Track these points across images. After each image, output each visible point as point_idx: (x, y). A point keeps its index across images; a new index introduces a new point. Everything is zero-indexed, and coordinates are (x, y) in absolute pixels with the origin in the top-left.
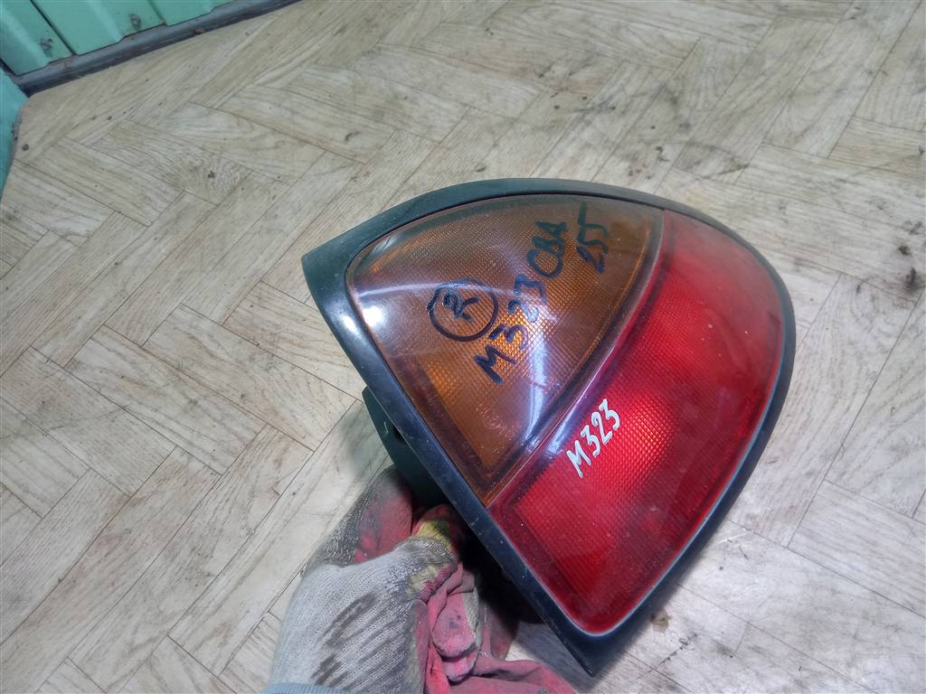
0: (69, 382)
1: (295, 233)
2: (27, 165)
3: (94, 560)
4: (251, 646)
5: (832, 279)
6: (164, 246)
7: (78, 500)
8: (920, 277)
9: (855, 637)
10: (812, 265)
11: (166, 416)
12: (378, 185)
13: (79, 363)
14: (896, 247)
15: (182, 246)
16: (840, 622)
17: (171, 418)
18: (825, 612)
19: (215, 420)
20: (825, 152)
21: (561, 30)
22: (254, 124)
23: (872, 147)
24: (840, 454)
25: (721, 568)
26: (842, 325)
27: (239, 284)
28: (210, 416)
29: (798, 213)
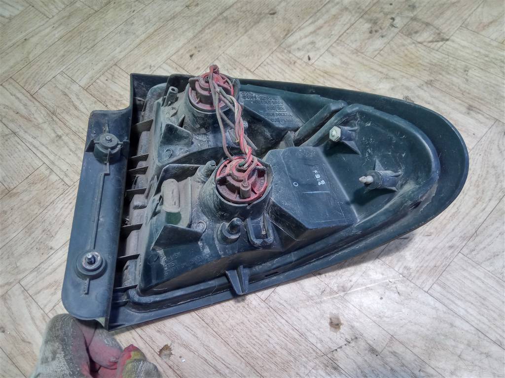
1: (143, 37)
5: (490, 123)
6: (57, 33)
9: (459, 356)
10: (479, 111)
11: (41, 143)
12: (203, 13)
15: (69, 34)
16: (452, 346)
17: (43, 145)
18: (443, 337)
19: (71, 150)
24: (473, 238)
25: (381, 298)
26: (491, 154)
27: (101, 64)
28: (68, 147)
29: (476, 76)
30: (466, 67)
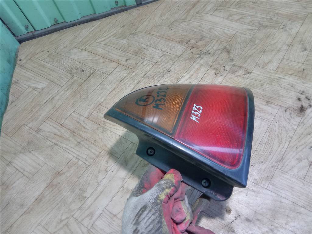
0: (38, 136)
1: (111, 90)
2: (21, 66)
3: (47, 192)
4: (100, 220)
5: (278, 108)
6: (68, 93)
7: (42, 173)
8: (304, 108)
9: (287, 216)
10: (272, 103)
11: (70, 147)
12: (137, 75)
13: (40, 129)
14: (297, 98)
15: (74, 93)
16: (283, 211)
18: (278, 208)
19: (86, 148)
20: (275, 69)
21: (193, 29)
22: (96, 55)
23: (289, 68)
24: (282, 161)
25: (247, 195)
26: (281, 121)
27: (93, 106)
28: (84, 147)
29: (267, 87)
30: (262, 84)
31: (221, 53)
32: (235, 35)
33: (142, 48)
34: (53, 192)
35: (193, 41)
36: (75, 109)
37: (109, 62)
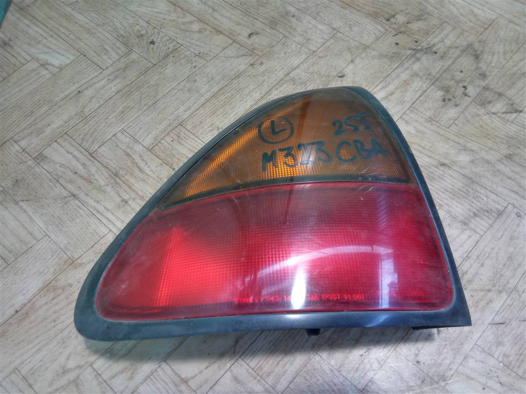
2: (22, 9)
3: (43, 301)
4: (150, 384)
7: (36, 256)
13: (45, 157)
22: (185, 12)
31: (459, 57)
32: (494, 21)
33: (287, 13)
34: (55, 301)
35: (401, 19)
36: (125, 124)
37: (211, 32)
